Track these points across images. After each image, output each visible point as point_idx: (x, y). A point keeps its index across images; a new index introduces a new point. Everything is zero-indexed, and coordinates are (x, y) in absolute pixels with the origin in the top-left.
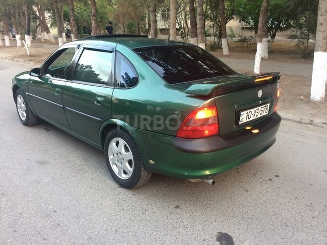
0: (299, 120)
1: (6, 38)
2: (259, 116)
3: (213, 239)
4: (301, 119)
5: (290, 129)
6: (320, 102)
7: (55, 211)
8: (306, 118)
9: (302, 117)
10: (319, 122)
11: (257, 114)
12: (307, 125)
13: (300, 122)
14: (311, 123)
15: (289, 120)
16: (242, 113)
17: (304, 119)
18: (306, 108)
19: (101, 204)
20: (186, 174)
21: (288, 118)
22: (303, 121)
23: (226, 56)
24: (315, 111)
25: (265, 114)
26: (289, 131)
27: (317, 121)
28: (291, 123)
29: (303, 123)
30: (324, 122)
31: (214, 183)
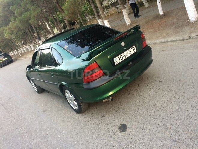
0: (182, 39)
1: (31, 45)
2: (129, 55)
3: (117, 129)
4: (183, 37)
5: (177, 47)
6: (196, 22)
7: (47, 135)
8: (186, 36)
9: (184, 36)
10: (194, 36)
11: (126, 55)
12: (187, 40)
13: (183, 40)
14: (190, 38)
15: (177, 40)
16: (114, 59)
17: (185, 37)
18: (187, 29)
19: (67, 125)
20: (99, 99)
21: (176, 39)
22: (185, 38)
23: (147, 7)
24: (192, 29)
25: (133, 52)
26: (176, 48)
27: (193, 35)
28: (178, 42)
29: (185, 40)
30: (196, 34)
31: (112, 100)
